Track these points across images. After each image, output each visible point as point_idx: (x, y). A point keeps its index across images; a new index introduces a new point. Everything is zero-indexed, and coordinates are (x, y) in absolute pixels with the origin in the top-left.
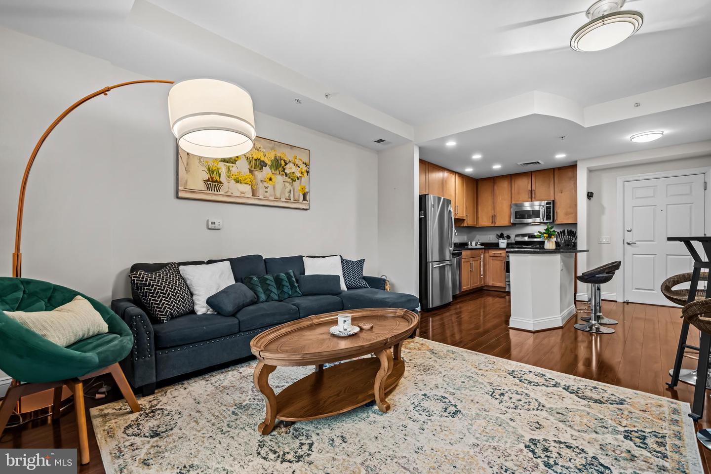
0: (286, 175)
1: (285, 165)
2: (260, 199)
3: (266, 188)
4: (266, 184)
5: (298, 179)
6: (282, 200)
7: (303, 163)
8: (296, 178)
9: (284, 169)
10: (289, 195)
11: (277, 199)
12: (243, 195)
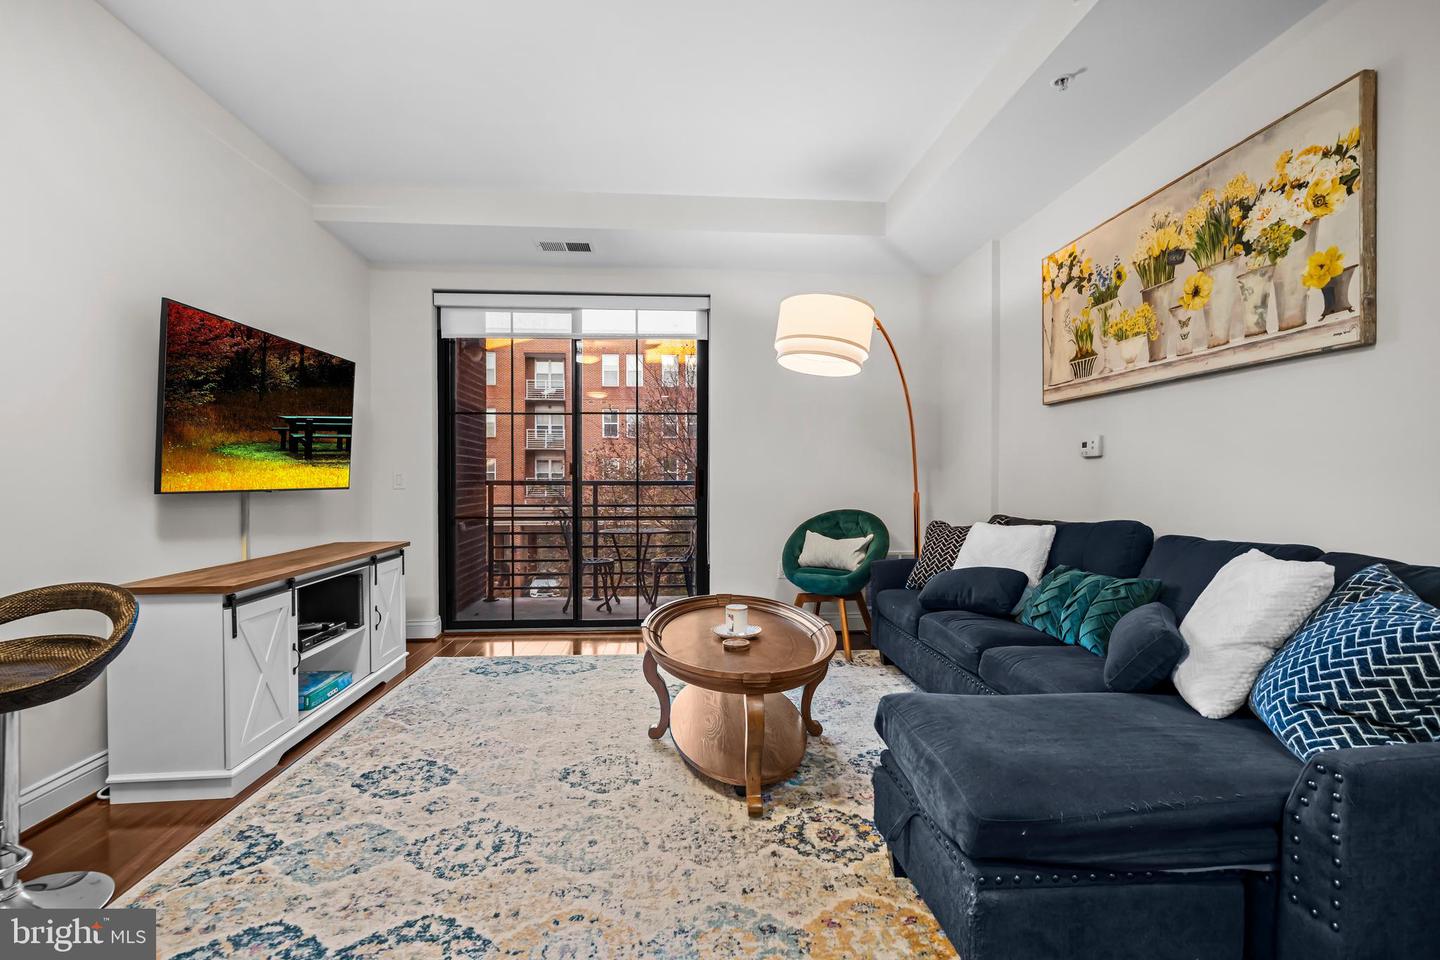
0: (1248, 248)
1: (1244, 217)
2: (1169, 364)
3: (1184, 324)
4: (1182, 315)
5: (1298, 234)
6: (1234, 343)
7: (1326, 154)
8: (1289, 238)
9: (1241, 233)
10: (1261, 316)
11: (1217, 346)
12: (1131, 367)
